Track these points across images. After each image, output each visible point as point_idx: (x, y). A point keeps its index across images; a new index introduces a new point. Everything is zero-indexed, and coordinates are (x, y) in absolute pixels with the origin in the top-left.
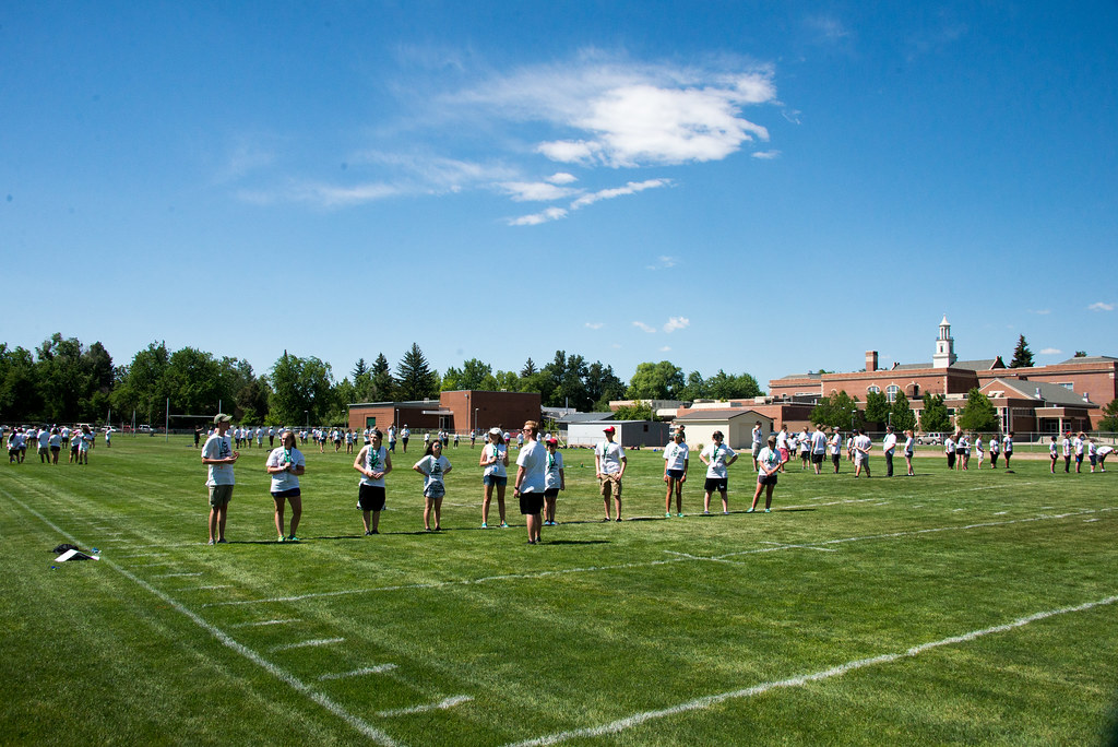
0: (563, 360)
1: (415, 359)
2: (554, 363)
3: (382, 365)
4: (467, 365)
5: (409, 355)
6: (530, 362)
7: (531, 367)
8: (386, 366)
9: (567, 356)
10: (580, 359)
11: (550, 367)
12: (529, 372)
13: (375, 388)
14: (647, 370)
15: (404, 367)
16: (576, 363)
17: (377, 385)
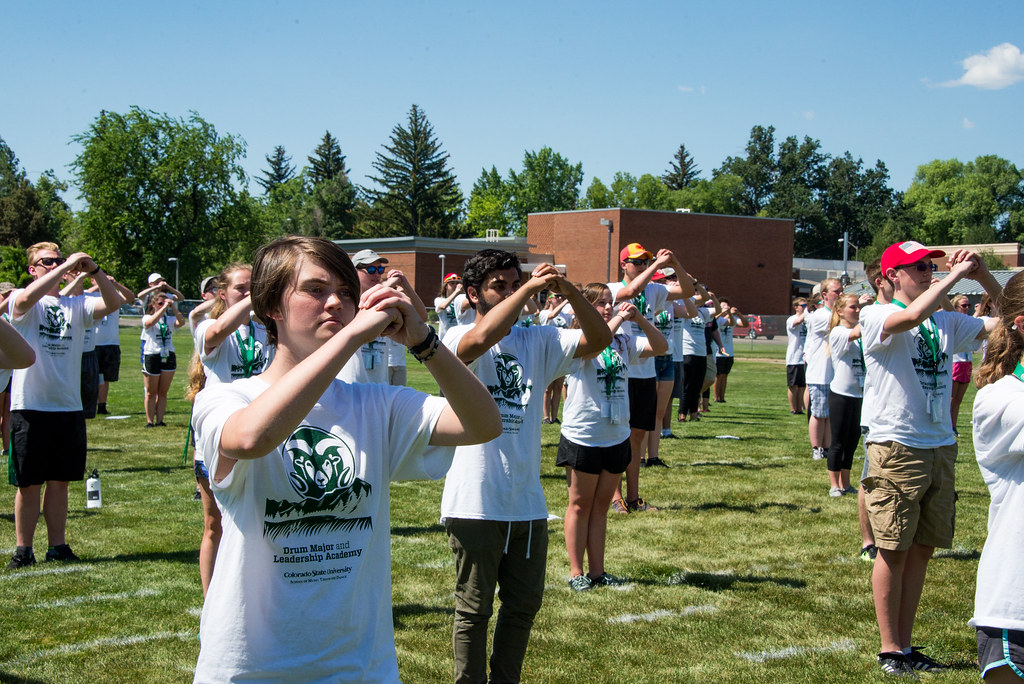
0: (767, 148)
1: (415, 143)
2: (745, 156)
3: (330, 162)
4: (530, 163)
5: (401, 132)
6: (682, 155)
7: (684, 166)
8: (339, 163)
9: (779, 140)
10: (811, 146)
11: (734, 166)
12: (682, 176)
13: (319, 213)
14: (945, 177)
15: (389, 164)
16: (799, 157)
17: (323, 204)
